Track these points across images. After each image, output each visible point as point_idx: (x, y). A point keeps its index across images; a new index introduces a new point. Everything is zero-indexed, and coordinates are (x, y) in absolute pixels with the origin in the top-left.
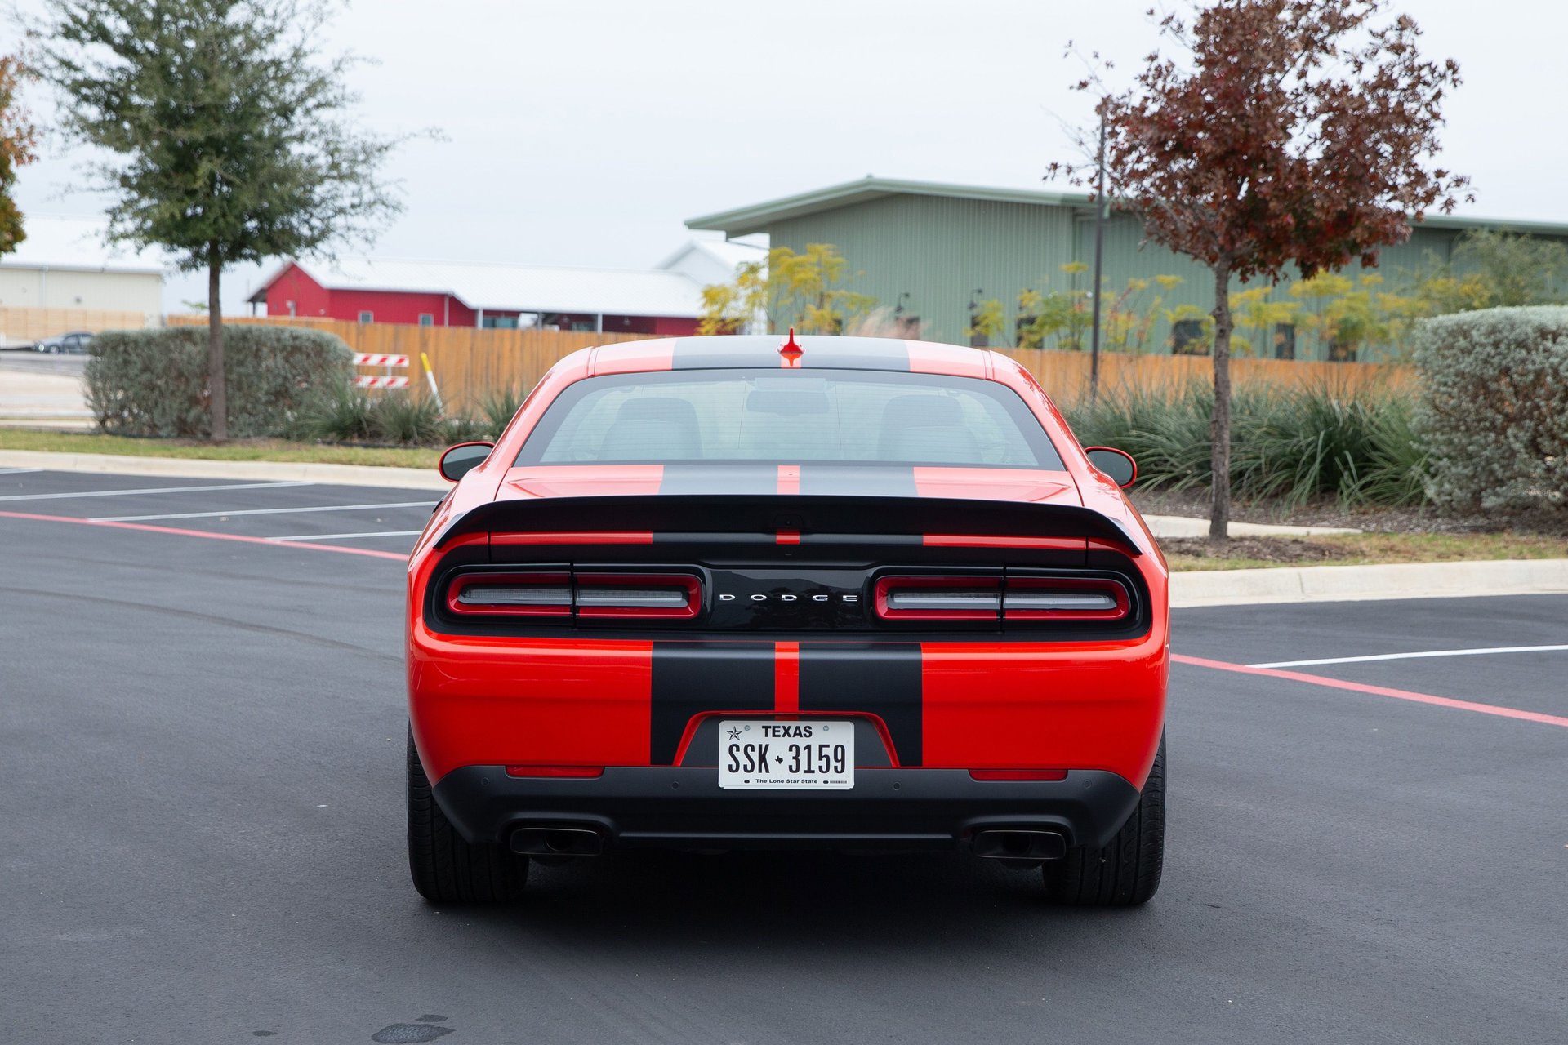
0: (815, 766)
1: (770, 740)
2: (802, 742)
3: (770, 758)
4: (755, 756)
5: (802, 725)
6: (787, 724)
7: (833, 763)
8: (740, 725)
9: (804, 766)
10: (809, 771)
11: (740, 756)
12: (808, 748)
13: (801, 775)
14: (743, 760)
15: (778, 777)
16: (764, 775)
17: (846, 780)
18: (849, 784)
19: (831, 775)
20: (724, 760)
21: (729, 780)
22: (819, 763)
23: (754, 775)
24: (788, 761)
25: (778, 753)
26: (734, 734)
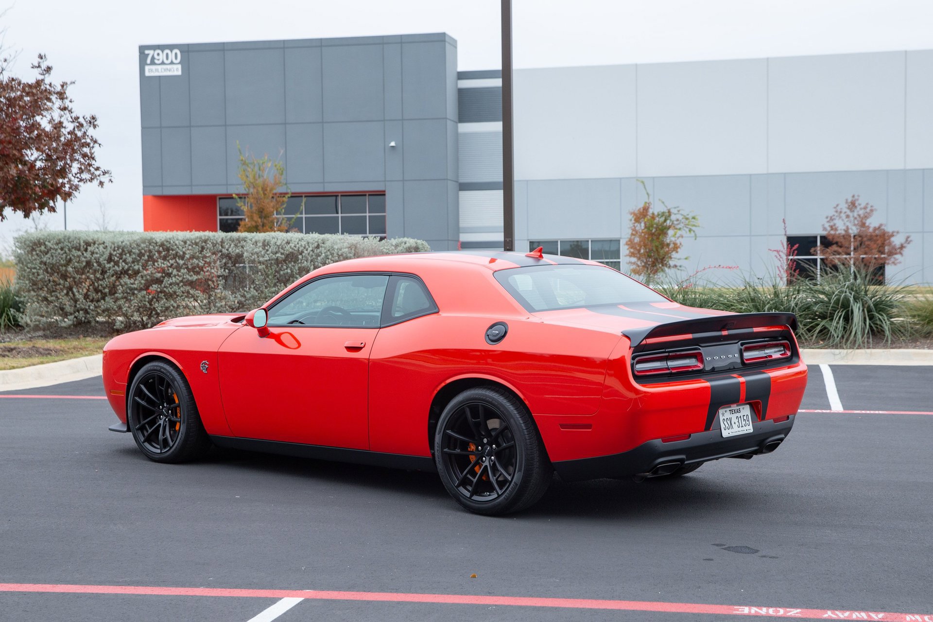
0: (743, 425)
1: (732, 416)
2: (738, 415)
3: (733, 423)
4: (729, 422)
5: (737, 408)
6: (734, 408)
7: (747, 422)
8: (723, 410)
9: (741, 425)
10: (742, 426)
11: (725, 423)
12: (740, 417)
13: (740, 429)
14: (727, 425)
15: (736, 431)
16: (732, 430)
17: (750, 429)
18: (752, 430)
19: (747, 427)
20: (722, 425)
21: (726, 434)
22: (744, 423)
23: (730, 431)
24: (737, 423)
25: (734, 420)
26: (723, 414)
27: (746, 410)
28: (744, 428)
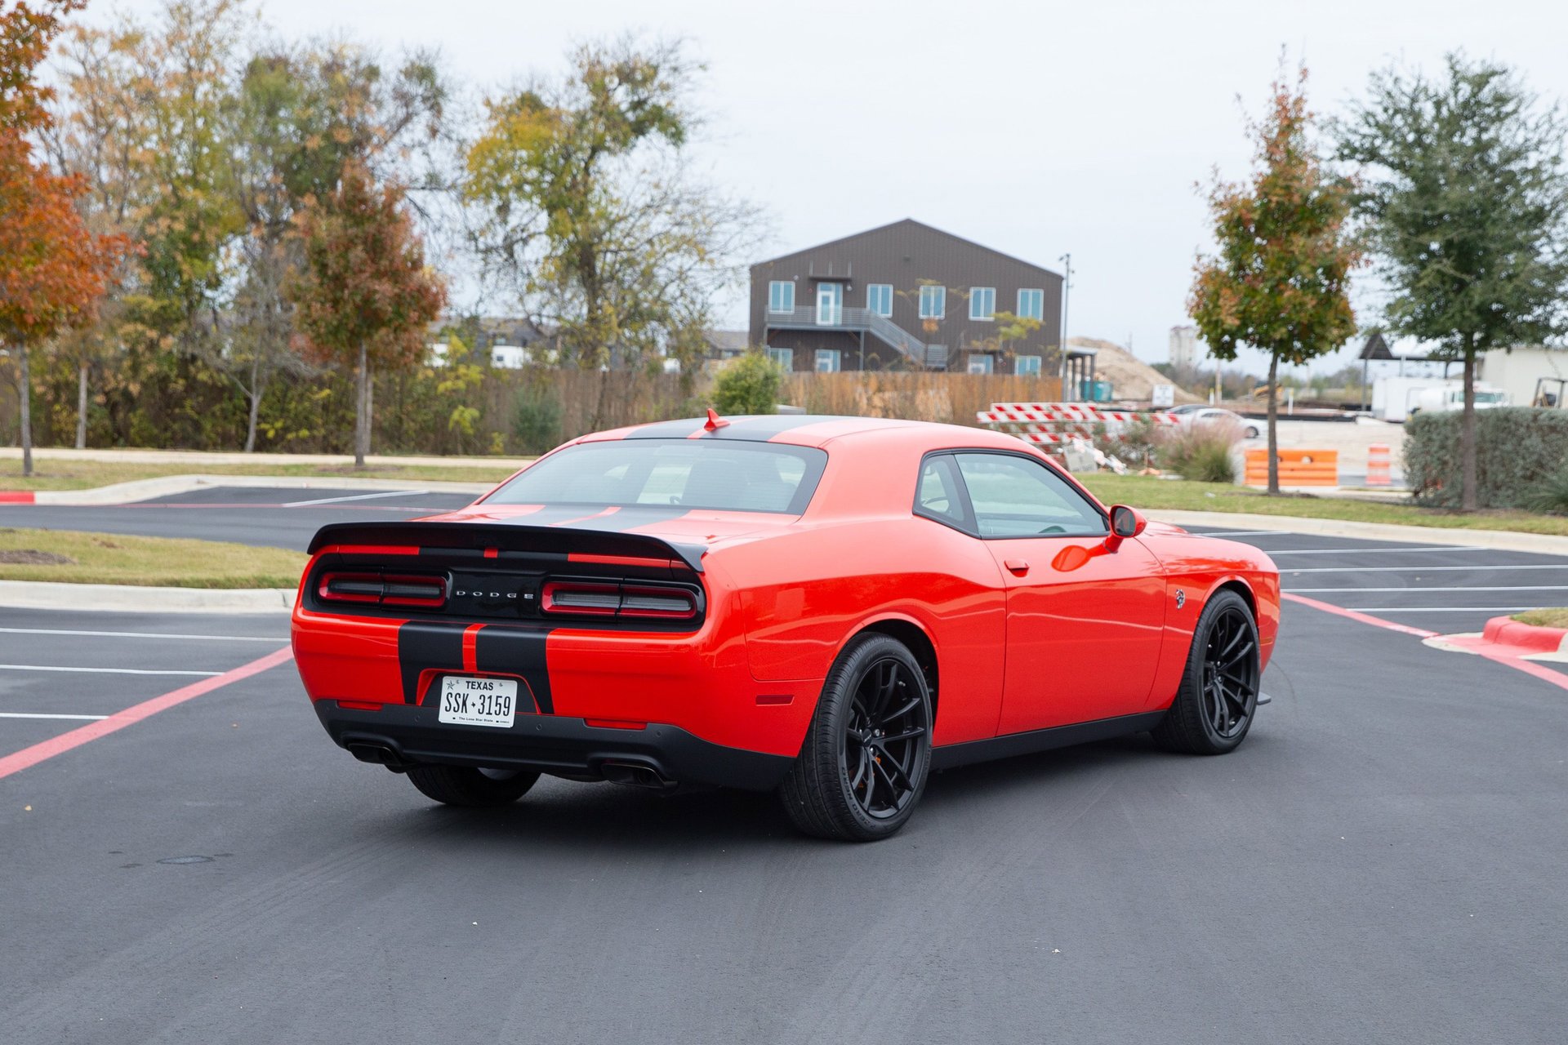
0: (492, 711)
1: (470, 691)
2: (487, 693)
3: (469, 703)
4: (460, 701)
5: (488, 681)
6: (479, 680)
7: (503, 709)
8: (453, 679)
9: (486, 710)
10: (489, 713)
11: (452, 700)
12: (490, 697)
13: (484, 716)
14: (454, 704)
15: (472, 717)
16: (464, 715)
17: (507, 721)
18: (510, 724)
19: (501, 717)
20: (444, 703)
21: (445, 717)
23: (459, 714)
24: (479, 706)
25: (473, 700)
26: (449, 685)
27: (508, 690)
28: (493, 717)
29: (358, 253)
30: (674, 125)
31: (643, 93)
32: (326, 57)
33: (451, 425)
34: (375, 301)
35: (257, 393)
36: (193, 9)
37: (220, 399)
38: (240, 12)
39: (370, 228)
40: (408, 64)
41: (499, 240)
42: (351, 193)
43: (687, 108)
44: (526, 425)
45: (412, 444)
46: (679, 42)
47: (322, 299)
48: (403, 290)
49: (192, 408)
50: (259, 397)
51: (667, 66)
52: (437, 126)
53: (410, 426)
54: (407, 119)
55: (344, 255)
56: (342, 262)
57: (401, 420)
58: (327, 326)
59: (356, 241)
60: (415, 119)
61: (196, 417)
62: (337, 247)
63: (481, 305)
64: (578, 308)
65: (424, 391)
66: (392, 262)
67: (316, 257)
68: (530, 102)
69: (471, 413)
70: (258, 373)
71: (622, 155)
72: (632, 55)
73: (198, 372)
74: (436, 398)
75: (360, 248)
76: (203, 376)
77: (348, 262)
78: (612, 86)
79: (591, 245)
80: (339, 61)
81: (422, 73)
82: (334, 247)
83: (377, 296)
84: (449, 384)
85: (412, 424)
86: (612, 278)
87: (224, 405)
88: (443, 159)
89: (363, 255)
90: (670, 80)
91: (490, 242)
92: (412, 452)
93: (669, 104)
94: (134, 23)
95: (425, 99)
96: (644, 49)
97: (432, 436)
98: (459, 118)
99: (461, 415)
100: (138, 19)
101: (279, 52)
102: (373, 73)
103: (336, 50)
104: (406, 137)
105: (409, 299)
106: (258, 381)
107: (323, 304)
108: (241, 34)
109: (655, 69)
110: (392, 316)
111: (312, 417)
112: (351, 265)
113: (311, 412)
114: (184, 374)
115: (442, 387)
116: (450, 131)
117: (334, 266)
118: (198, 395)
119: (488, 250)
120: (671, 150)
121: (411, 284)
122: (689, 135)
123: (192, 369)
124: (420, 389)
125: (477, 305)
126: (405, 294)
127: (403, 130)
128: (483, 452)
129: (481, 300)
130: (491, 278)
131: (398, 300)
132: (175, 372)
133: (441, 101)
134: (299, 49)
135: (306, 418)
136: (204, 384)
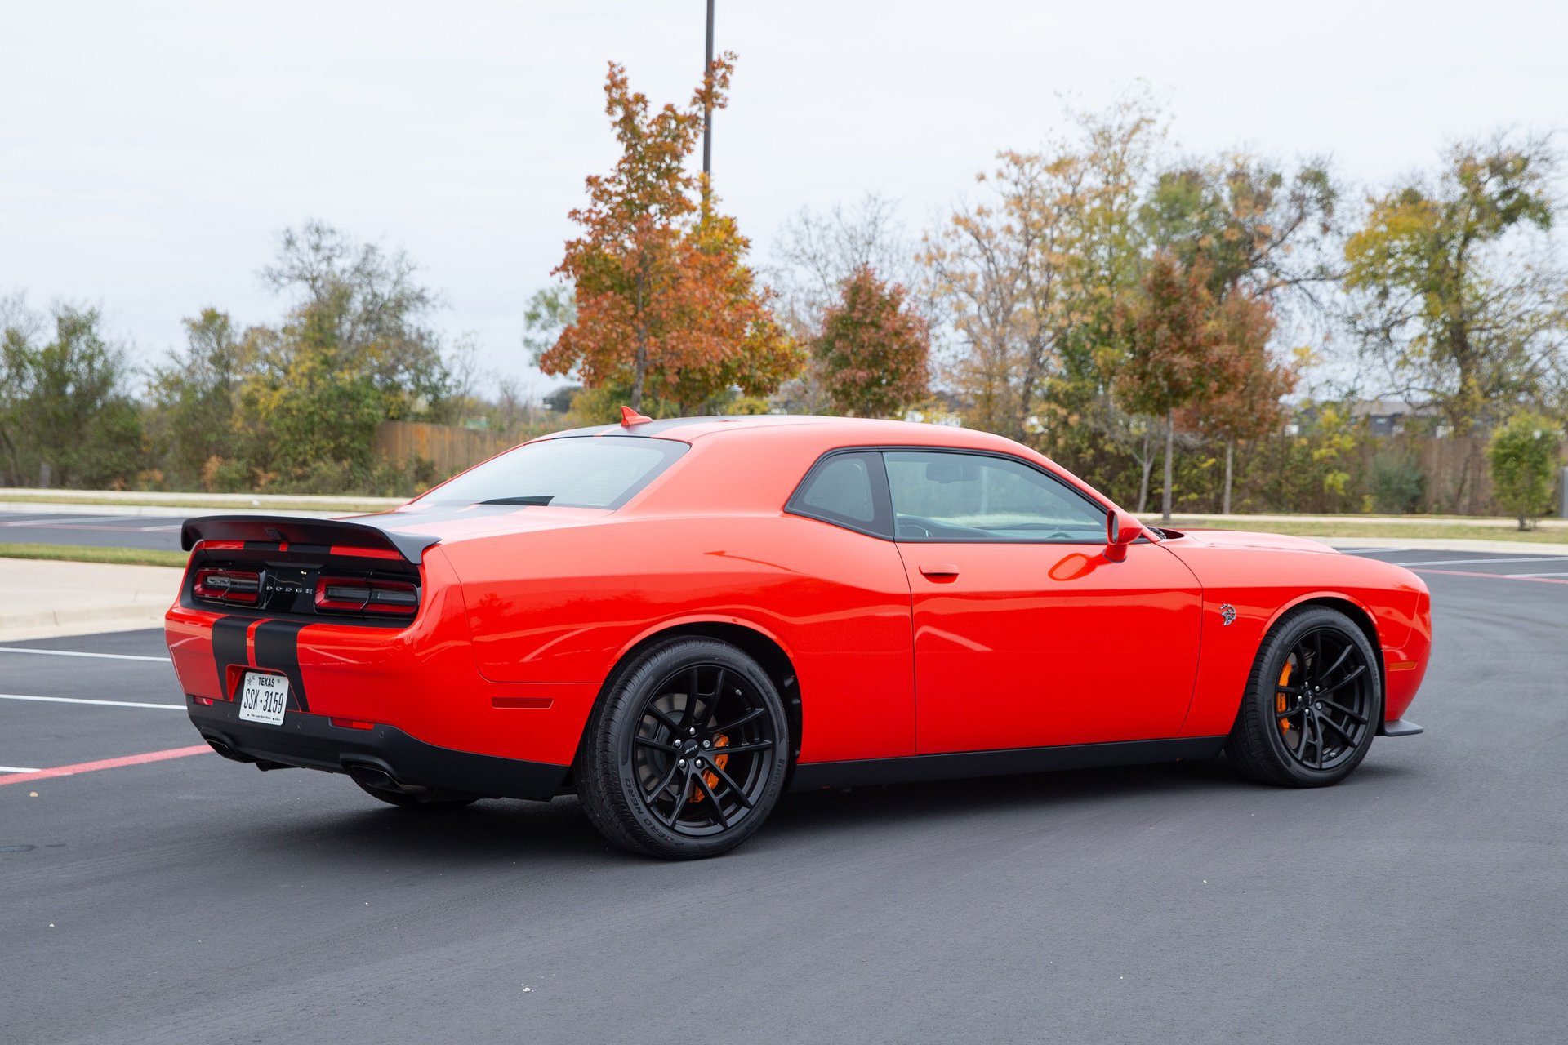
0: (272, 709)
1: (261, 688)
2: (271, 690)
3: (258, 700)
4: (254, 697)
5: (273, 677)
6: (268, 676)
7: (278, 706)
8: (253, 675)
9: (268, 707)
10: (269, 711)
11: (249, 696)
12: (272, 694)
13: (266, 713)
14: (250, 701)
15: (258, 714)
17: (279, 719)
18: (280, 722)
19: (276, 715)
20: (244, 699)
21: (245, 714)
22: (273, 705)
23: (252, 711)
24: (264, 703)
25: (262, 696)
26: (250, 681)
28: (271, 714)
29: (1164, 330)
30: (1542, 210)
31: (1514, 183)
32: (1230, 168)
33: (1326, 488)
34: (1175, 373)
35: (1148, 462)
36: (1112, 133)
37: (1124, 468)
38: (1149, 133)
39: (1175, 308)
40: (1303, 170)
41: (1377, 324)
42: (1160, 279)
43: (1554, 196)
44: (1384, 487)
45: (1291, 506)
46: (1550, 135)
47: (1131, 372)
48: (1205, 363)
49: (1101, 475)
50: (1150, 465)
51: (1537, 158)
52: (1329, 221)
53: (1287, 488)
54: (1301, 218)
55: (1152, 333)
56: (1149, 338)
57: (1280, 484)
58: (1134, 396)
59: (1163, 320)
60: (1309, 218)
61: (1105, 483)
62: (1146, 327)
63: (1358, 380)
64: (1452, 382)
65: (1301, 458)
66: (1194, 337)
67: (1127, 335)
68: (1411, 197)
69: (1342, 477)
70: (1149, 443)
71: (1491, 241)
72: (1503, 149)
73: (1106, 444)
74: (1312, 465)
75: (1165, 326)
76: (1109, 448)
77: (1155, 339)
78: (1483, 179)
79: (1462, 323)
80: (1245, 170)
81: (1316, 177)
82: (1142, 326)
83: (1176, 368)
84: (1323, 451)
85: (1290, 488)
86: (1487, 352)
87: (1128, 473)
88: (1333, 253)
89: (1169, 333)
90: (1540, 170)
91: (1368, 325)
92: (1288, 512)
93: (1539, 192)
94: (1067, 149)
95: (1319, 200)
96: (1515, 142)
97: (1310, 499)
98: (1348, 215)
99: (1334, 479)
100: (1070, 146)
101: (1191, 167)
102: (1276, 180)
103: (1240, 161)
104: (1300, 234)
105: (1210, 371)
106: (1148, 451)
107: (1132, 377)
108: (1151, 151)
109: (1526, 162)
110: (1193, 386)
111: (1202, 482)
112: (1157, 342)
113: (1201, 478)
114: (1093, 444)
115: (1316, 455)
116: (1341, 228)
117: (1141, 343)
118: (1107, 464)
119: (1368, 332)
120: (1541, 235)
121: (1211, 358)
122: (1557, 219)
123: (1101, 442)
124: (1298, 457)
125: (1355, 380)
126: (1206, 366)
127: (1296, 229)
128: (1357, 511)
129: (1358, 376)
130: (1368, 355)
131: (1199, 372)
132: (1086, 445)
133: (1332, 200)
134: (1206, 162)
135: (1198, 483)
136: (1111, 454)
